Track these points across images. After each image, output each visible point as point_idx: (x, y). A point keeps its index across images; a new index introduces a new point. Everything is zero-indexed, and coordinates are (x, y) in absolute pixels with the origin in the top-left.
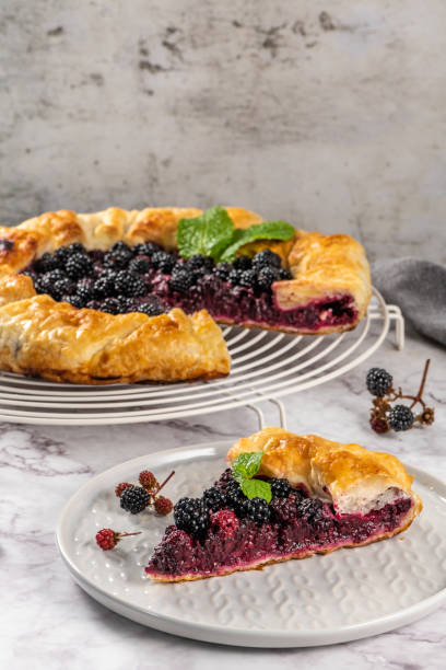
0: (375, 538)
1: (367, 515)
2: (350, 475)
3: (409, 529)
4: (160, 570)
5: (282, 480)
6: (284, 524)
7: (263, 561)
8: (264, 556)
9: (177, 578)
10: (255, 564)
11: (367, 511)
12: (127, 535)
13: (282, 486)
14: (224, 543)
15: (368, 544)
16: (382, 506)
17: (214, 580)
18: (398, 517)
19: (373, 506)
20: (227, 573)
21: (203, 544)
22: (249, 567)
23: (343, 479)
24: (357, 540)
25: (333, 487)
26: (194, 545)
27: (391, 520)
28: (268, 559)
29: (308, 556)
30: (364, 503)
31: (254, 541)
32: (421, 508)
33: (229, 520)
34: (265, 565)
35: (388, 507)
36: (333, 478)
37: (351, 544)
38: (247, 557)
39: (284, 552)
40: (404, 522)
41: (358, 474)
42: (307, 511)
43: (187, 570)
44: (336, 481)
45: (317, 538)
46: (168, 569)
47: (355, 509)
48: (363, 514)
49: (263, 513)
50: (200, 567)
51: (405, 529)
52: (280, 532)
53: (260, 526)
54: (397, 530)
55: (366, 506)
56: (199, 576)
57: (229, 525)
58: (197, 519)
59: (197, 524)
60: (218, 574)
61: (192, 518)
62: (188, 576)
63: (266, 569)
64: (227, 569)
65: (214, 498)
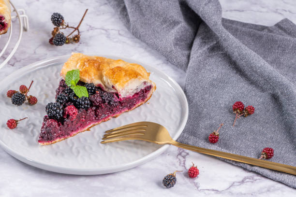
0: (137, 105)
1: (133, 96)
2: (124, 79)
3: (151, 98)
4: (45, 140)
5: (91, 84)
6: (97, 107)
7: (90, 126)
8: (90, 124)
9: (53, 142)
10: (86, 128)
11: (133, 94)
12: (21, 120)
13: (92, 87)
14: (72, 122)
15: (134, 109)
16: (139, 90)
17: (69, 139)
18: (146, 94)
19: (135, 92)
20: (74, 135)
21: (63, 124)
22: (84, 130)
23: (121, 81)
24: (130, 108)
25: (117, 86)
26: (59, 125)
27: (143, 96)
28: (92, 125)
29: (109, 119)
30: (131, 91)
31: (85, 118)
32: (155, 88)
33: (74, 111)
34: (90, 128)
35: (142, 91)
36: (117, 82)
37: (127, 110)
38: (83, 125)
39: (98, 120)
40: (149, 95)
41: (128, 79)
42: (107, 99)
43: (57, 137)
44: (118, 83)
45: (112, 111)
46: (49, 139)
47: (128, 94)
48: (131, 96)
49: (88, 104)
50: (62, 135)
51: (149, 99)
52: (96, 111)
53: (87, 110)
54: (146, 100)
55: (133, 92)
56: (62, 139)
57: (74, 113)
58: (59, 113)
59: (59, 115)
60: (71, 136)
61: (56, 113)
62: (58, 140)
63: (91, 129)
64: (74, 133)
65: (63, 99)
